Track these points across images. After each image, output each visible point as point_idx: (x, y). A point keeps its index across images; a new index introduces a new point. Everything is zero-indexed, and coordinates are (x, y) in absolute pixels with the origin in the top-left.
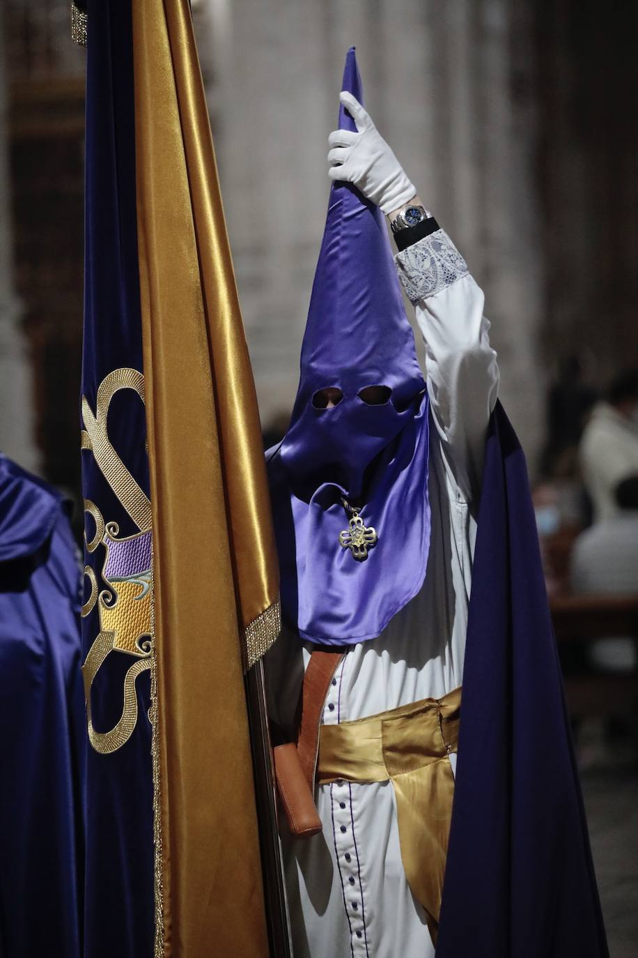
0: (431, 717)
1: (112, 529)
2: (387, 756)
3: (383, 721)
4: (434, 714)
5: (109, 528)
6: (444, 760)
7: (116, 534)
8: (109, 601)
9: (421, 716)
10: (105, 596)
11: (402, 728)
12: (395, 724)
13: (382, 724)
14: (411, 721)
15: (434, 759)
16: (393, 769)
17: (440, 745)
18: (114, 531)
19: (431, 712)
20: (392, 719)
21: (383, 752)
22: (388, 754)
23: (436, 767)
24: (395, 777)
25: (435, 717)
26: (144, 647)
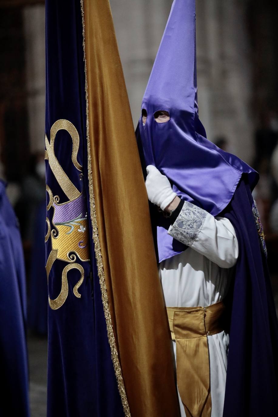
0: (200, 314)
1: (56, 199)
2: (175, 329)
3: (175, 312)
4: (201, 314)
5: (55, 198)
6: (204, 337)
7: (58, 202)
8: (55, 235)
9: (195, 314)
10: (54, 232)
11: (184, 317)
12: (181, 315)
13: (175, 313)
14: (189, 315)
15: (199, 336)
16: (178, 336)
17: (202, 330)
18: (57, 200)
19: (200, 312)
20: (180, 312)
21: (173, 327)
22: (176, 328)
23: (200, 340)
24: (178, 340)
25: (202, 315)
26: (71, 257)
